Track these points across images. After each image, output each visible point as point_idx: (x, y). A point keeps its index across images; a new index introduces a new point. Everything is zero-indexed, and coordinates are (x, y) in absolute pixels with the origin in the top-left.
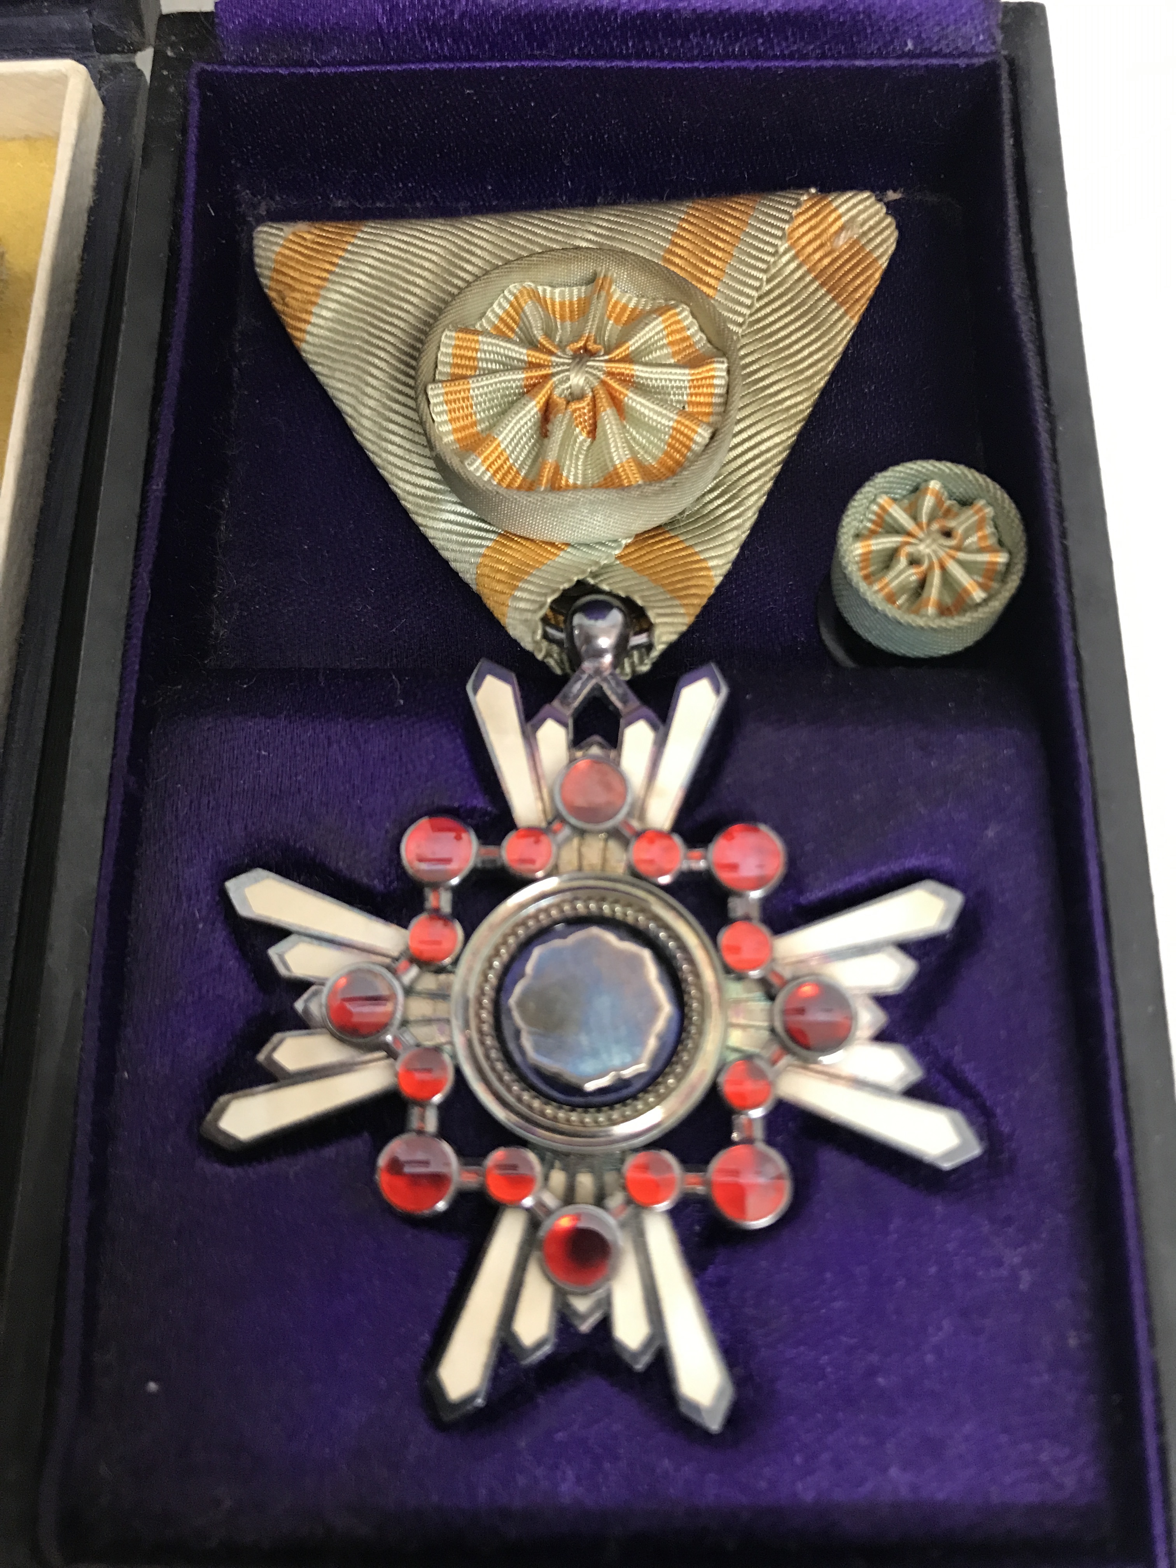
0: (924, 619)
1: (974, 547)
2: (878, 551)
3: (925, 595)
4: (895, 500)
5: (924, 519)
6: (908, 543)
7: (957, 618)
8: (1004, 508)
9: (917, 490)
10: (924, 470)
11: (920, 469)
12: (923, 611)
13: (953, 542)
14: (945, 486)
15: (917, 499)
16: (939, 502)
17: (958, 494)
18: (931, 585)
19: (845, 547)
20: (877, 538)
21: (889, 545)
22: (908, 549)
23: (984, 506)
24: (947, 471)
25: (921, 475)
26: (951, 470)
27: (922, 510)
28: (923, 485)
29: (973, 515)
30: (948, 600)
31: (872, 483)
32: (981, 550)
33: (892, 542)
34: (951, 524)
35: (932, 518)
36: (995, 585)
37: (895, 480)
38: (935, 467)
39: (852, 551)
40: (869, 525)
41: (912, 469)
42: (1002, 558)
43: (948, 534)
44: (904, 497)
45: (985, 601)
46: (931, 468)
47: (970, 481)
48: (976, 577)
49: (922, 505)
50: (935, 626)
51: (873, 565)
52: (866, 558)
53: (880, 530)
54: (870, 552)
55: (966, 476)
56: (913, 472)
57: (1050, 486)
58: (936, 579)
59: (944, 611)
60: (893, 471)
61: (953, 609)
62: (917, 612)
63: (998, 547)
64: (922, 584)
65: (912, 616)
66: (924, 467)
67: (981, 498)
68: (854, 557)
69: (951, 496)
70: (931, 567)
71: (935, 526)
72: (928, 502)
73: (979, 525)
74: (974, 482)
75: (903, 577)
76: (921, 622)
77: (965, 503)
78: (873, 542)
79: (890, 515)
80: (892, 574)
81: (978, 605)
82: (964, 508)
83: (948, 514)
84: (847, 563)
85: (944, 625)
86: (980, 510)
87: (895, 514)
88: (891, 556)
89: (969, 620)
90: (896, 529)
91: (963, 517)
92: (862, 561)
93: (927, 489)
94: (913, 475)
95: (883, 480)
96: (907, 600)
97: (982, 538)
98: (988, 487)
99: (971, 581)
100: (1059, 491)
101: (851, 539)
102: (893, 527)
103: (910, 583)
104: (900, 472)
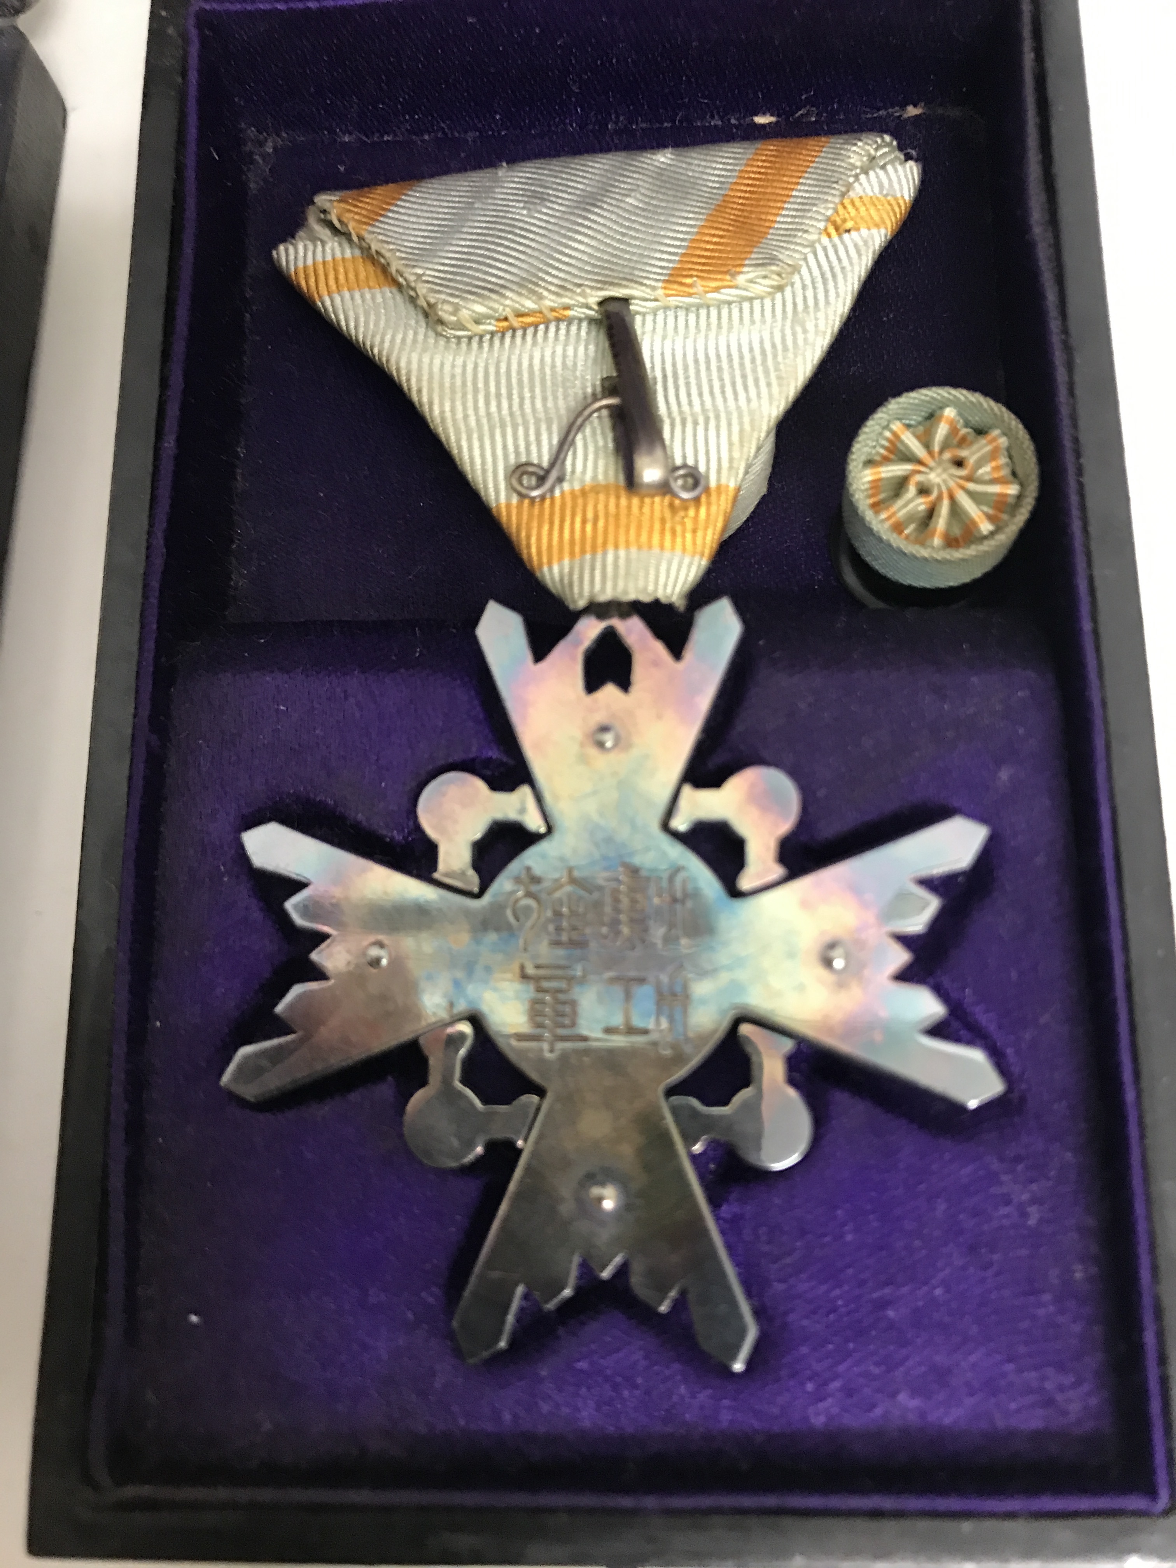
0: (929, 550)
1: (987, 478)
2: (887, 479)
3: (932, 525)
4: (908, 426)
5: (936, 448)
6: (919, 472)
7: (962, 550)
8: (1017, 438)
9: (932, 417)
10: (939, 397)
11: (935, 395)
12: (928, 543)
13: (963, 472)
14: (960, 414)
15: (932, 426)
16: (953, 431)
17: (973, 422)
18: (939, 516)
19: (853, 474)
20: (887, 465)
21: (899, 473)
22: (918, 478)
23: (999, 436)
24: (962, 398)
25: (936, 403)
26: (966, 398)
27: (934, 438)
28: (938, 413)
29: (986, 445)
30: (957, 531)
31: (884, 409)
32: (993, 481)
33: (902, 470)
34: (963, 453)
35: (944, 447)
36: (1005, 517)
37: (909, 406)
38: (949, 393)
39: (861, 478)
40: (882, 451)
41: (926, 395)
42: (1012, 490)
43: (959, 463)
44: (920, 423)
45: (992, 534)
46: (946, 395)
47: (985, 410)
48: (985, 509)
49: (936, 433)
50: (939, 558)
51: (883, 492)
52: (876, 485)
53: (892, 456)
54: (880, 480)
55: (981, 404)
56: (927, 399)
57: (1066, 422)
58: (944, 509)
59: (951, 542)
60: (907, 397)
61: (960, 540)
62: (922, 544)
63: (1011, 478)
64: (931, 513)
65: (917, 547)
66: (938, 394)
67: (997, 427)
68: (863, 484)
69: (967, 425)
70: (940, 498)
71: (947, 455)
72: (942, 431)
73: (993, 455)
74: (989, 411)
75: (911, 506)
76: (924, 553)
77: (980, 432)
78: (883, 469)
79: (902, 442)
80: (900, 502)
81: (985, 538)
82: (979, 437)
83: (963, 442)
84: (855, 491)
85: (948, 557)
86: (994, 439)
87: (907, 441)
88: (901, 484)
89: (974, 553)
90: (907, 457)
91: (975, 447)
92: (871, 488)
93: (941, 416)
94: (928, 402)
95: (896, 406)
96: (915, 530)
97: (997, 469)
98: (1002, 417)
99: (980, 513)
100: (1075, 426)
101: (861, 465)
102: (905, 455)
103: (919, 512)
104: (915, 398)
